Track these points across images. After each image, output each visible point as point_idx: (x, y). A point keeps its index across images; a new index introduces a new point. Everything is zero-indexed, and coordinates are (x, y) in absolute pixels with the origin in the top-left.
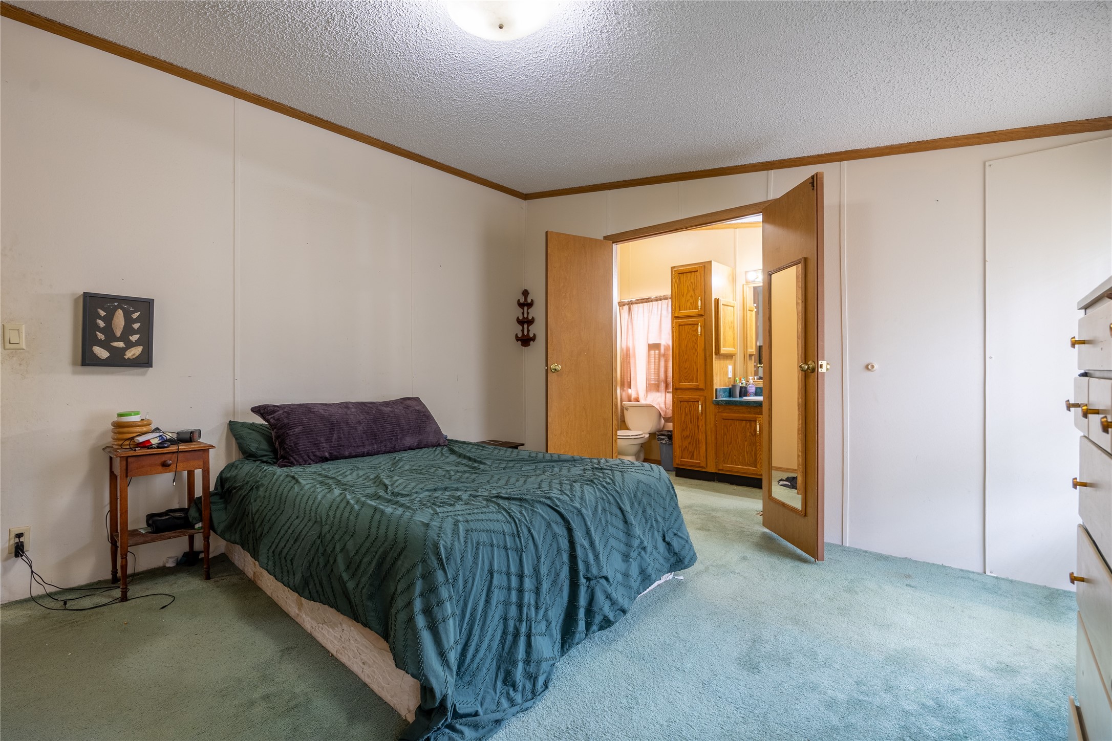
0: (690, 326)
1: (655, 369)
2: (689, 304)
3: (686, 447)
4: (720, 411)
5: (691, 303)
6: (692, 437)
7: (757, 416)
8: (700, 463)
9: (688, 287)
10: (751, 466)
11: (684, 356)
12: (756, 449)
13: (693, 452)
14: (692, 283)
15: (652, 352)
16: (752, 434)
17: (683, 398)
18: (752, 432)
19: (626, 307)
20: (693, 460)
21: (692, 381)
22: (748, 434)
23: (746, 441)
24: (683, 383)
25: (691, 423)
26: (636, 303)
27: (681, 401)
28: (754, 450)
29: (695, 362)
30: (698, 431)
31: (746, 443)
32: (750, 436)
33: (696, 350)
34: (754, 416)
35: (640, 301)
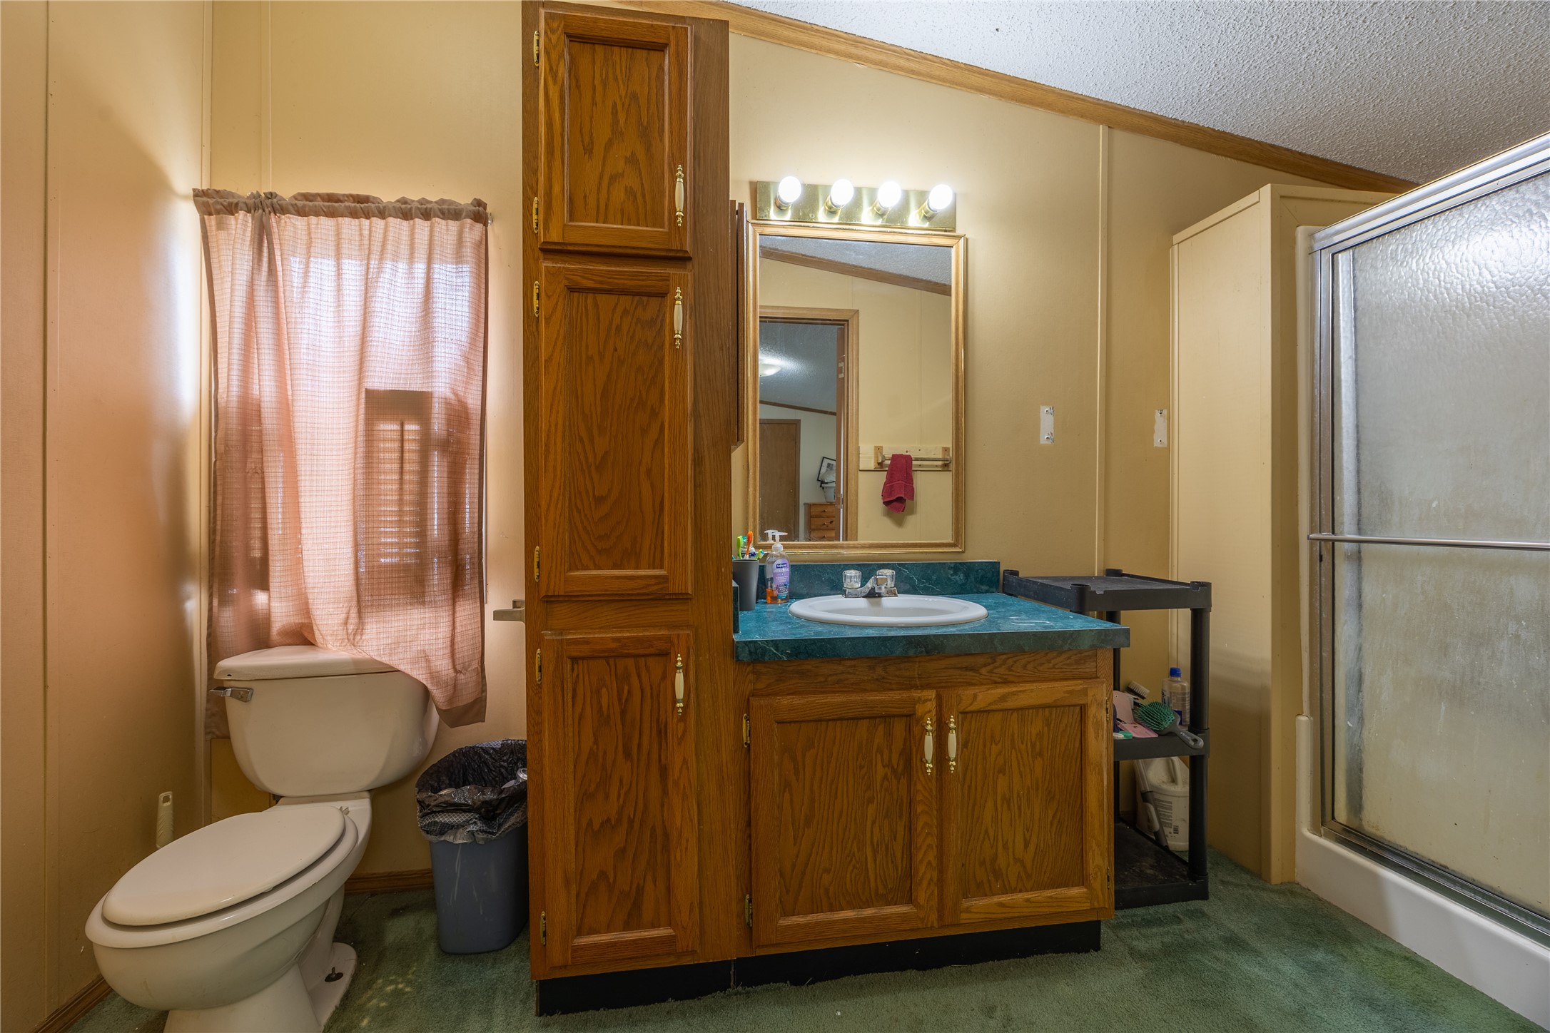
0: (625, 301)
1: (401, 502)
2: (619, 194)
3: (603, 874)
4: (760, 686)
5: (630, 192)
6: (631, 822)
7: (916, 694)
8: (671, 940)
9: (615, 113)
10: (888, 903)
11: (592, 440)
12: (910, 828)
13: (640, 890)
14: (634, 97)
15: (388, 428)
16: (894, 771)
17: (586, 642)
18: (895, 762)
19: (241, 224)
20: (639, 927)
21: (630, 556)
22: (881, 771)
23: (870, 801)
24: (586, 568)
25: (628, 754)
26: (301, 212)
27: (574, 660)
28: (901, 833)
29: (649, 472)
30: (665, 792)
31: (871, 810)
32: (885, 777)
33: (654, 414)
34: (905, 695)
35: (319, 203)
